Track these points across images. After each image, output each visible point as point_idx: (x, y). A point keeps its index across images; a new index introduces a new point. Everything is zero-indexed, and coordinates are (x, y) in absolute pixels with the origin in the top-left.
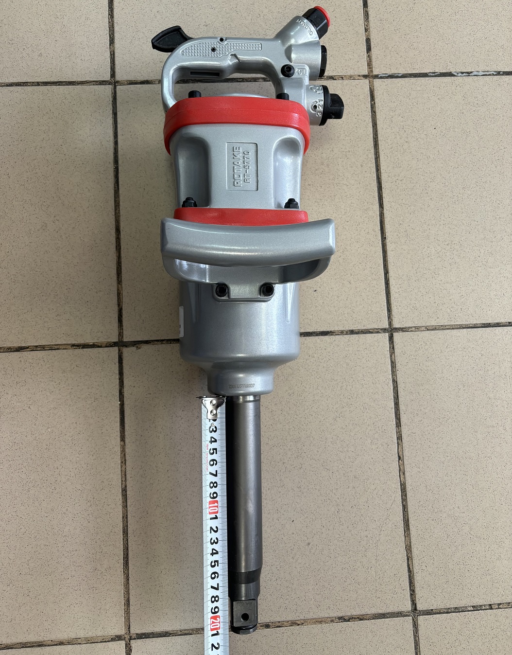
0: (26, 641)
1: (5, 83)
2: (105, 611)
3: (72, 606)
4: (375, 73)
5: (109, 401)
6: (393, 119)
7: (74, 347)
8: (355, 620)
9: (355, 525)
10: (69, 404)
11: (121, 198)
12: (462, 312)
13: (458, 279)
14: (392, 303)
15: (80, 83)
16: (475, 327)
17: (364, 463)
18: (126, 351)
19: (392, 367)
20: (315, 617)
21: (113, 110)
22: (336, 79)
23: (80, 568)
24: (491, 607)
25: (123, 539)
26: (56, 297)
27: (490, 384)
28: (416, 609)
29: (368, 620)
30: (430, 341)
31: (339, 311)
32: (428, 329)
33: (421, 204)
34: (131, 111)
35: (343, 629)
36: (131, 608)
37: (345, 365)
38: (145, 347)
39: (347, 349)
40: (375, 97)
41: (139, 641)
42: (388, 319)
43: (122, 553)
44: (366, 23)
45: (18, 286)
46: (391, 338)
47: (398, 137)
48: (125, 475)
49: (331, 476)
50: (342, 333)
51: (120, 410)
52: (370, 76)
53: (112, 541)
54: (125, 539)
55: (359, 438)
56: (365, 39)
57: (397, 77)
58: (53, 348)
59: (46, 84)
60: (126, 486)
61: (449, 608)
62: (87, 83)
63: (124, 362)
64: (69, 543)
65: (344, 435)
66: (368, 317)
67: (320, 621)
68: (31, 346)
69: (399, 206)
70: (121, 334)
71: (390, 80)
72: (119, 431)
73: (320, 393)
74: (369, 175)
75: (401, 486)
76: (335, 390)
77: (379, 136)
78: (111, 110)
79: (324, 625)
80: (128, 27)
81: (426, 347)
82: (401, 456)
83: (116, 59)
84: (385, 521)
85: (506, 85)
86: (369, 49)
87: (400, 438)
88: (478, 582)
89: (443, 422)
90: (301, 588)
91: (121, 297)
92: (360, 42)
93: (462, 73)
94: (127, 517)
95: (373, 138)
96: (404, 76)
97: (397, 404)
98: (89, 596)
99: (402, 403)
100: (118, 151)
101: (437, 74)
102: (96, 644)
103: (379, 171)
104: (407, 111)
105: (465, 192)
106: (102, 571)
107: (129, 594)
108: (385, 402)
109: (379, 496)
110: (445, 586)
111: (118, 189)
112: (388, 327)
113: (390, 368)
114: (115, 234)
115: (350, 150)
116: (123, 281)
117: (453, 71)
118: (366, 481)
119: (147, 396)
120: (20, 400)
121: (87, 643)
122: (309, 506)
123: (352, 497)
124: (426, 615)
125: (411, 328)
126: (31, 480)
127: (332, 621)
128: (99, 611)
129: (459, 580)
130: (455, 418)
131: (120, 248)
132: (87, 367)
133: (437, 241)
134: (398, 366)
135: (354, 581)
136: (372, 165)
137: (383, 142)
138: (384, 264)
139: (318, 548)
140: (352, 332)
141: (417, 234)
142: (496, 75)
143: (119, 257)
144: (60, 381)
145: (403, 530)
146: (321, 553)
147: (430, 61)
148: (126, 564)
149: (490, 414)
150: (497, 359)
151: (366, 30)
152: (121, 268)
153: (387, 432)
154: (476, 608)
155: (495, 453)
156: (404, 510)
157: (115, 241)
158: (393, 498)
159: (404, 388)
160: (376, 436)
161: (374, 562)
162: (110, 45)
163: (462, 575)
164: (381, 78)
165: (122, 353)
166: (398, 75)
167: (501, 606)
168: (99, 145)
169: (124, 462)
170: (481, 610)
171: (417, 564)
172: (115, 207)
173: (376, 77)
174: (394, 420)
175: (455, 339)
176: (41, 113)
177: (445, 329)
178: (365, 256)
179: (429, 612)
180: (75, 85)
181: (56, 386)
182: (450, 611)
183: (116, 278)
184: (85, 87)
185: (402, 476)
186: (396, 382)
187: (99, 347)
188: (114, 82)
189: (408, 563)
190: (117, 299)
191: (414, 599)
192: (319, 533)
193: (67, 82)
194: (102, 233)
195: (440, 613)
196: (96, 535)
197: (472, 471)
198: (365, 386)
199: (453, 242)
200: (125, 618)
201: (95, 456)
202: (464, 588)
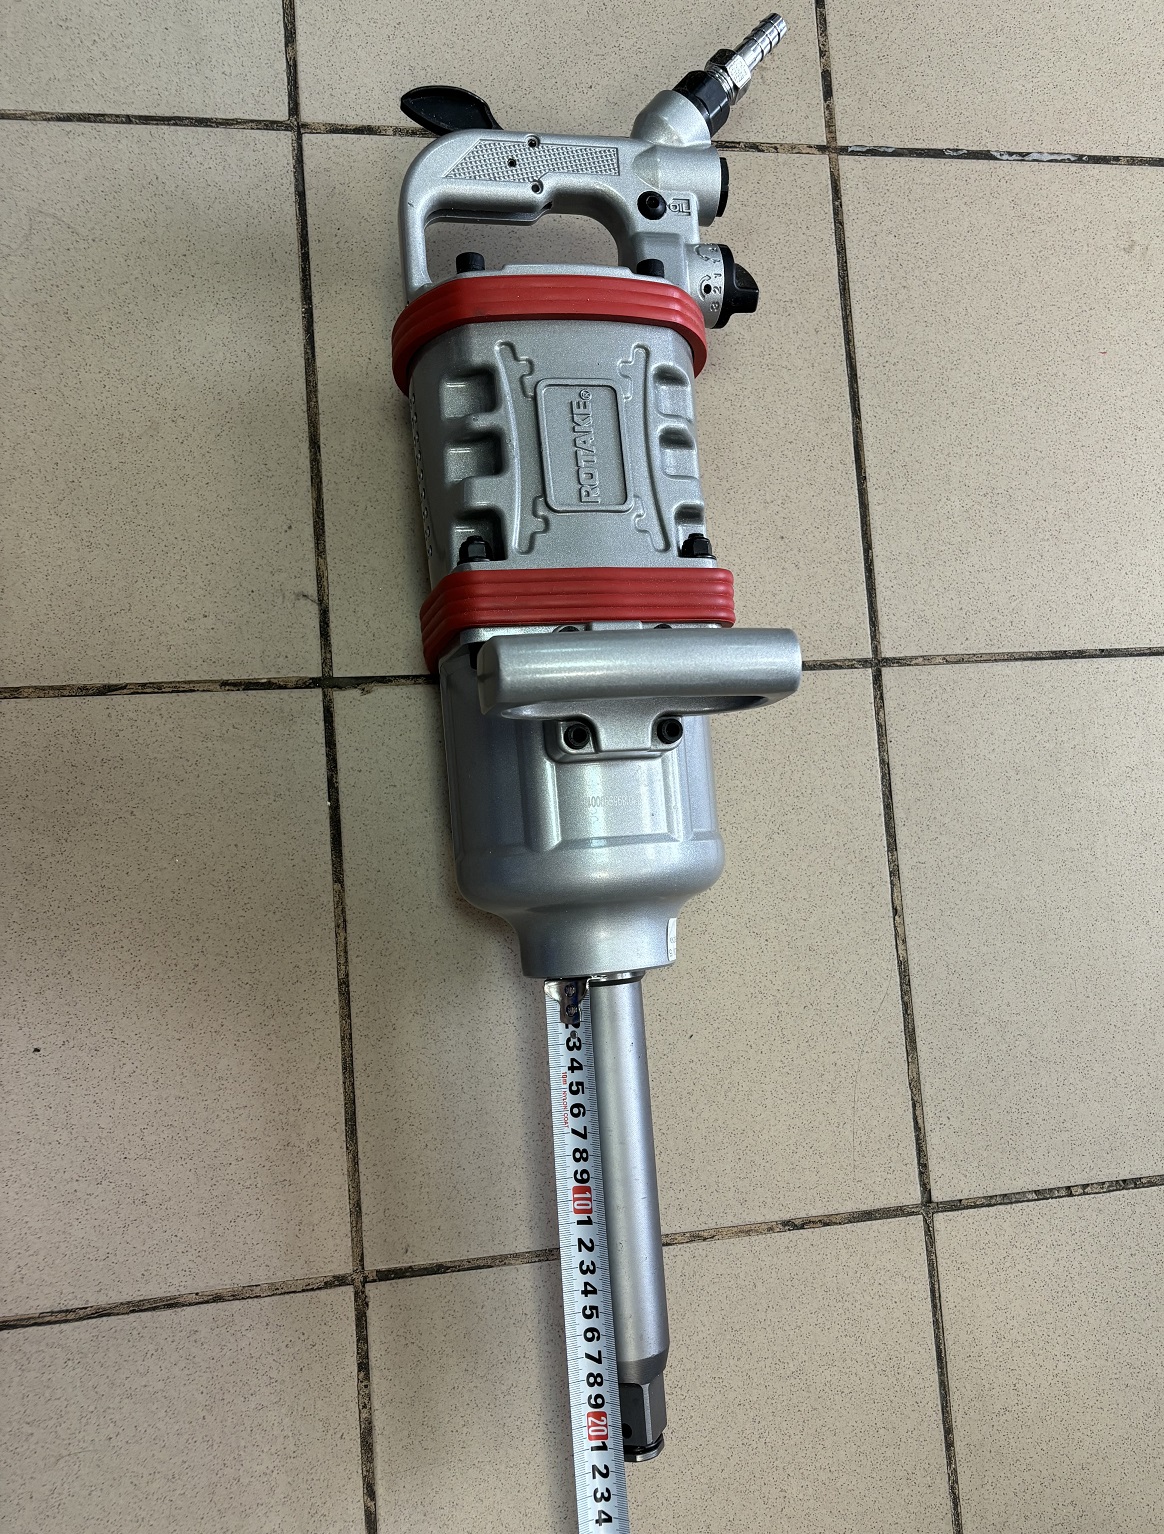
0: (142, 1298)
1: (52, 114)
2: (311, 1227)
3: (239, 1219)
4: (842, 141)
5: (306, 800)
6: (878, 239)
7: (227, 688)
8: (815, 1226)
9: (812, 1043)
10: (219, 807)
11: (320, 375)
12: (1012, 628)
13: (1004, 564)
14: (879, 609)
15: (221, 124)
16: (1038, 657)
17: (827, 921)
18: (342, 699)
19: (879, 735)
20: (736, 1222)
21: (296, 187)
22: (763, 151)
23: (254, 1141)
24: (1069, 1191)
25: (344, 1083)
26: (184, 580)
27: (1067, 769)
28: (930, 1201)
29: (840, 1223)
30: (951, 683)
32: (947, 660)
33: (932, 414)
34: (337, 191)
35: (792, 1244)
36: (365, 1219)
37: (788, 732)
38: (381, 692)
40: (842, 192)
41: (384, 1286)
42: (872, 640)
43: (343, 1111)
44: (822, 39)
45: (98, 555)
46: (877, 679)
47: (888, 277)
48: (346, 952)
49: (763, 945)
51: (331, 818)
52: (831, 149)
53: (320, 1087)
54: (348, 1083)
55: (818, 873)
56: (820, 71)
57: (885, 154)
58: (181, 689)
59: (146, 120)
60: (347, 975)
61: (991, 1197)
62: (238, 123)
63: (336, 719)
64: (230, 1092)
65: (787, 868)
66: (833, 635)
67: (746, 1231)
68: (131, 684)
69: (890, 416)
70: (327, 662)
71: (870, 160)
72: (330, 862)
73: (740, 785)
74: (833, 350)
75: (900, 966)
77: (851, 272)
78: (293, 186)
79: (754, 1238)
80: (325, 9)
81: (945, 696)
82: (899, 908)
83: (301, 76)
84: (870, 1034)
85: (1093, 184)
86: (828, 93)
87: (895, 872)
88: (1044, 1144)
89: (979, 842)
90: (709, 1168)
91: (325, 583)
92: (810, 76)
93: (1011, 154)
94: (351, 1038)
96: (898, 153)
97: (888, 807)
98: (275, 1197)
99: (899, 805)
100: (310, 275)
101: (961, 153)
102: (292, 1295)
103: (851, 344)
104: (905, 225)
105: (1018, 392)
106: (301, 1147)
107: (359, 1192)
108: (867, 804)
109: (858, 986)
110: (985, 1154)
111: (314, 356)
112: (870, 656)
113: (876, 738)
114: (308, 451)
115: (793, 297)
116: (328, 551)
117: (992, 148)
118: (831, 956)
119: (387, 791)
120: (112, 798)
121: (273, 1295)
122: (721, 1006)
123: (806, 988)
124: (948, 1211)
125: (916, 658)
126: (142, 964)
127: (771, 1229)
128: (298, 1228)
129: (1011, 1142)
130: (1000, 833)
131: (321, 482)
132: (258, 728)
133: (964, 488)
134: (891, 733)
135: (811, 1151)
136: (836, 330)
137: (859, 284)
138: (862, 530)
139: (741, 1088)
141: (926, 473)
142: (1074, 162)
143: (319, 501)
144: (198, 758)
145: (904, 1049)
147: (948, 126)
148: (352, 1133)
149: (1066, 826)
150: (1078, 721)
151: (822, 53)
152: (323, 523)
153: (871, 860)
154: (1042, 1195)
155: (1076, 900)
156: (906, 1011)
157: (309, 467)
158: (884, 988)
159: (902, 776)
160: (850, 868)
161: (849, 1112)
162: (286, 46)
163: (1017, 1132)
164: (853, 153)
165: (330, 701)
166: (887, 150)
167: (1088, 1190)
168: (269, 260)
169: (341, 926)
170: (1052, 1198)
171: (931, 1115)
172: (309, 394)
173: (844, 150)
174: (885, 838)
175: (1001, 680)
176: (136, 182)
177: (980, 662)
178: (826, 513)
179: (955, 1206)
180: (211, 126)
181: (189, 770)
182: (993, 1201)
183: (312, 545)
184: (232, 131)
185: (901, 947)
186: (888, 764)
187: (280, 687)
188: (296, 125)
189: (914, 1114)
190: (316, 589)
191: (926, 1181)
192: (742, 1059)
193: (192, 119)
194: (281, 449)
195: (975, 1206)
196: (285, 1075)
197: (1035, 935)
198: (827, 772)
199: (995, 491)
200: (352, 1240)
201: (278, 914)
202: (1020, 1157)
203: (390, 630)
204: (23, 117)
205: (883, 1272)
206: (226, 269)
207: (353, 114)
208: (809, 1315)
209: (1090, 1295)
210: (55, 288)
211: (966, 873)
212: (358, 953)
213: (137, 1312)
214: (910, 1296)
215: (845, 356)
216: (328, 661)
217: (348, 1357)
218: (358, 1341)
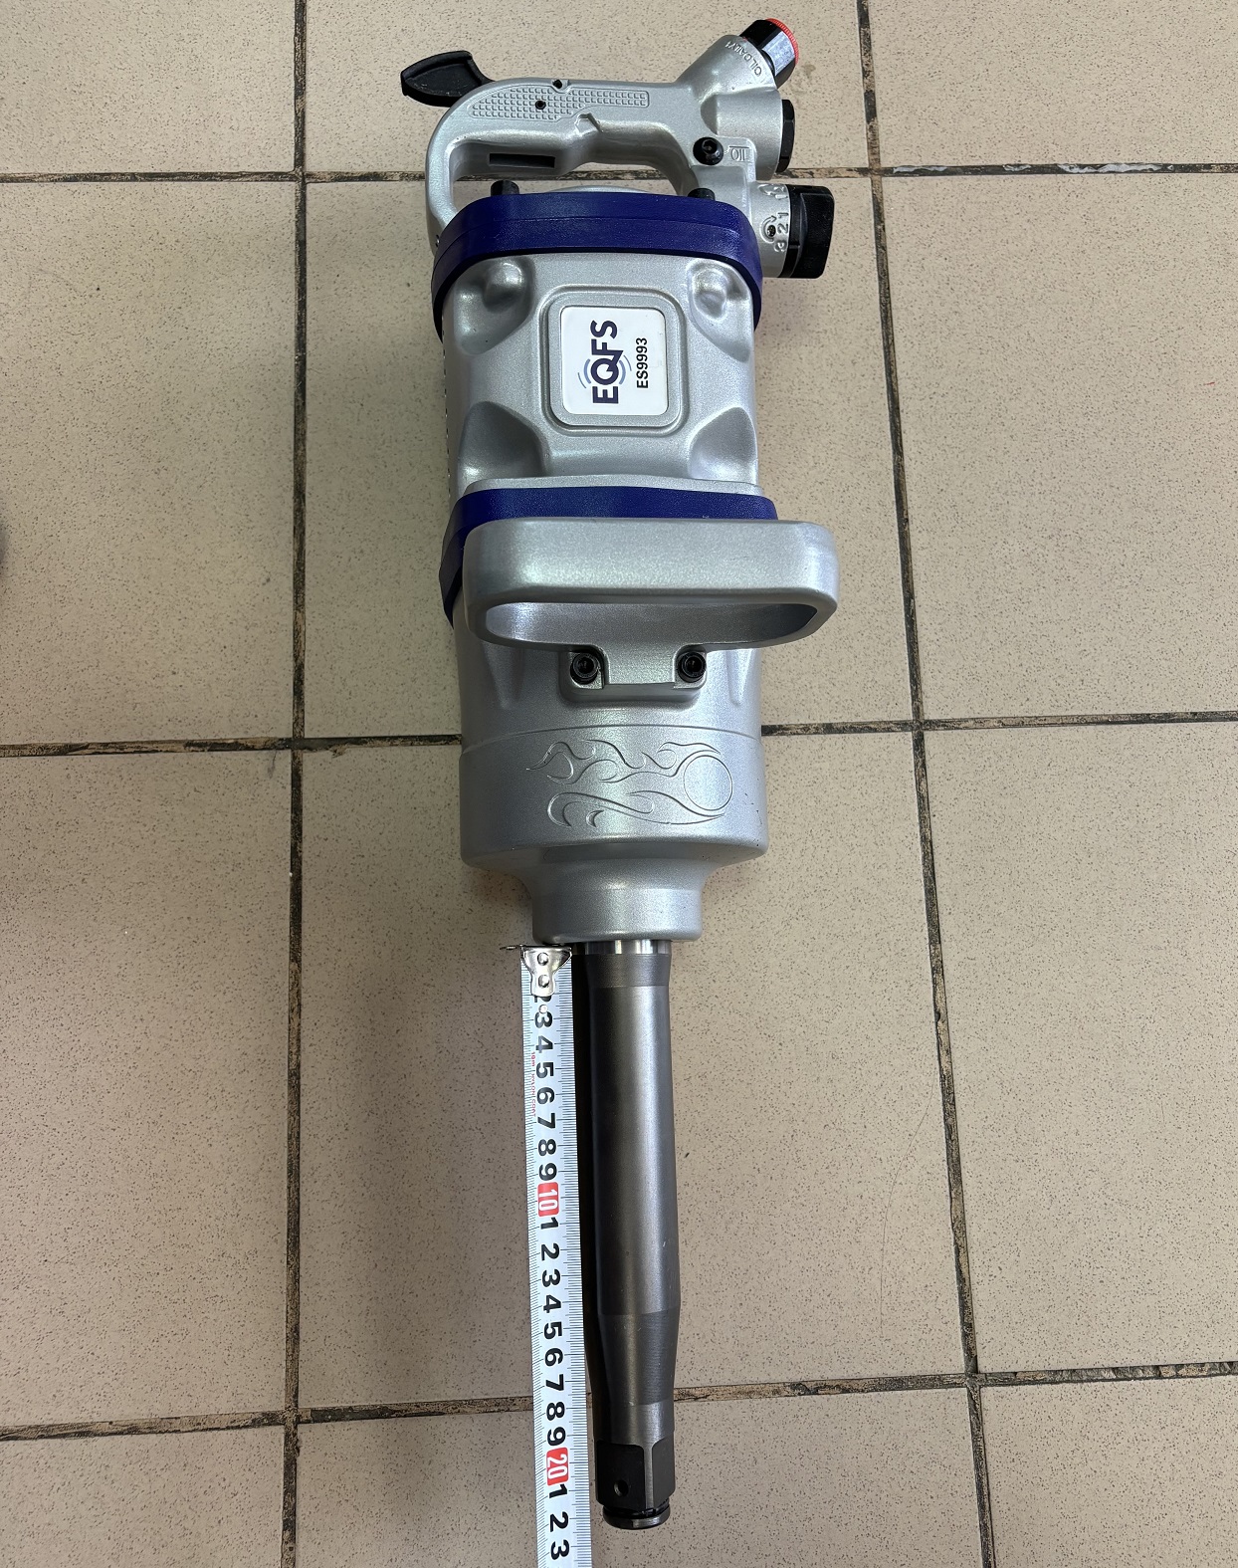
0: (51, 1423)
1: (60, 175)
2: (242, 1353)
3: (163, 1338)
4: (885, 163)
5: (266, 870)
6: (925, 263)
7: (192, 748)
8: (831, 1391)
9: (833, 1170)
10: (174, 875)
11: (309, 424)
12: (1083, 687)
13: (1074, 615)
14: (921, 665)
15: (225, 177)
16: (1115, 721)
17: (854, 1023)
18: (308, 758)
19: (920, 809)
20: (735, 1380)
21: (297, 236)
22: (797, 176)
23: (186, 1249)
24: (1158, 1372)
25: (289, 1188)
26: (155, 636)
27: (1151, 851)
28: (976, 1370)
29: (863, 1391)
30: (1009, 750)
31: (799, 682)
32: (1003, 723)
33: (987, 449)
34: (338, 238)
35: (801, 1413)
36: (302, 1345)
37: (812, 803)
38: (353, 753)
39: (817, 765)
40: (886, 215)
41: (319, 1428)
42: (913, 700)
43: (286, 1220)
44: (865, 59)
45: (70, 610)
46: (919, 744)
47: (937, 302)
48: (299, 1040)
49: (776, 1050)
50: (806, 729)
51: (292, 890)
52: (875, 171)
53: (262, 1190)
54: (293, 1188)
55: (843, 967)
56: (863, 92)
57: (935, 173)
58: (144, 749)
59: (150, 177)
60: (299, 1066)
61: (1056, 1372)
62: (243, 176)
63: (306, 784)
64: (164, 1191)
65: (806, 959)
66: (867, 693)
67: (748, 1392)
68: (92, 744)
69: (938, 452)
70: (298, 722)
71: (918, 180)
72: (288, 939)
74: (870, 382)
75: (942, 1081)
76: (788, 857)
77: (893, 299)
78: (294, 235)
79: (756, 1402)
80: (337, 60)
81: (1001, 765)
82: (942, 1011)
83: (308, 127)
84: (904, 1162)
85: (1180, 194)
86: (871, 113)
87: (938, 969)
88: (1124, 1309)
89: (1042, 936)
91: (302, 639)
92: (852, 98)
93: (1082, 167)
94: (298, 1138)
95: (881, 303)
96: (950, 171)
97: (931, 892)
98: (204, 1315)
99: (944, 890)
100: (305, 323)
101: (1024, 168)
102: (215, 1432)
103: (894, 375)
104: (958, 246)
105: (1090, 422)
106: (238, 1257)
107: (298, 1314)
108: (905, 887)
109: (891, 1103)
110: (1047, 1316)
111: (304, 404)
112: (911, 718)
113: (917, 811)
114: (292, 501)
115: (827, 328)
116: (307, 605)
117: (1060, 161)
118: (859, 1066)
119: (354, 861)
120: (64, 863)
121: (194, 1430)
122: (725, 1120)
123: (827, 1104)
124: (1000, 1385)
125: (966, 720)
126: (82, 1044)
127: (776, 1392)
128: (227, 1353)
129: (1080, 1303)
130: (1068, 926)
131: (304, 533)
132: (220, 792)
133: (1024, 529)
134: (936, 806)
135: (829, 1299)
136: (877, 361)
137: (903, 312)
138: (903, 578)
139: (745, 1220)
140: (829, 729)
141: (979, 513)
142: (1158, 172)
143: (300, 552)
144: (155, 823)
145: (947, 1183)
146: (751, 1232)
147: (1009, 141)
148: (294, 1245)
149: (1150, 919)
150: (1166, 795)
151: (866, 74)
152: (304, 576)
153: (907, 954)
154: (1122, 1373)
155: (1164, 1008)
156: (950, 1136)
157: (292, 517)
158: (923, 1108)
159: (948, 856)
160: (883, 962)
161: (877, 1255)
162: (296, 98)
163: (1087, 1290)
164: (899, 174)
165: (300, 764)
166: (937, 169)
167: (1182, 1372)
168: (264, 309)
169: (296, 1009)
170: (1135, 1379)
171: (978, 1263)
172: (296, 442)
173: (888, 172)
174: (926, 928)
175: (1069, 747)
176: (136, 238)
177: (1044, 725)
178: (861, 559)
179: (1009, 1379)
180: (215, 180)
181: (146, 835)
182: (1058, 1378)
183: (291, 598)
184: (235, 184)
185: (944, 1058)
186: (931, 842)
187: (247, 748)
188: (301, 176)
189: (958, 1261)
190: (292, 644)
191: (972, 1345)
192: (747, 1185)
193: (197, 174)
194: (264, 499)
195: (1035, 1382)
196: (225, 1176)
197: (1111, 1050)
198: (857, 849)
199: (1063, 533)
200: (287, 1371)
201: (229, 995)
202: (1093, 1324)
203: (367, 688)
204: (31, 180)
205: (916, 1457)
206: (221, 320)
207: (359, 162)
208: (823, 1505)
209: (1185, 1507)
210: (49, 344)
211: (1025, 973)
212: (312, 1041)
213: (46, 1438)
214: (950, 1491)
215: (885, 389)
216: (300, 721)
217: (272, 1512)
218: (285, 1493)
